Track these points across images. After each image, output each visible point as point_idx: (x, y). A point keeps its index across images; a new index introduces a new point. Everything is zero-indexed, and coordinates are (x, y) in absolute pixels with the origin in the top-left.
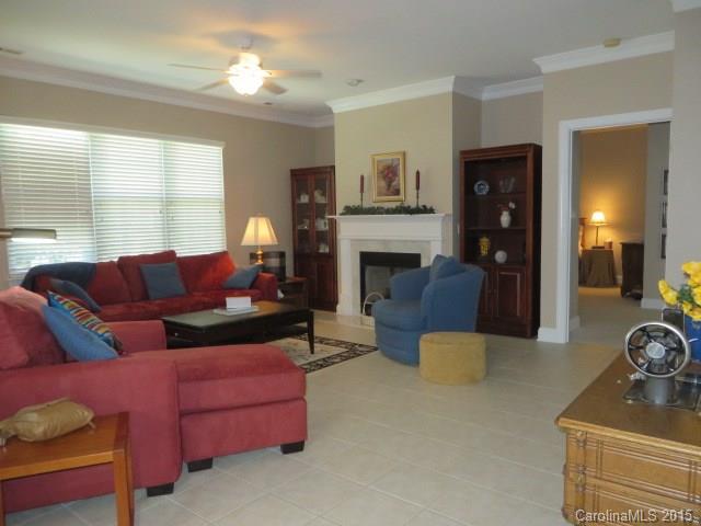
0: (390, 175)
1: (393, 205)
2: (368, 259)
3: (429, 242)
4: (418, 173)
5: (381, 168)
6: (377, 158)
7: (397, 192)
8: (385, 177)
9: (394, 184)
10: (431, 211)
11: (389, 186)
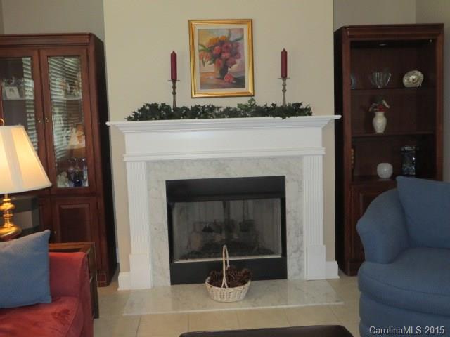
0: (225, 55)
1: (233, 103)
2: (179, 193)
3: (300, 158)
4: (284, 54)
5: (206, 42)
6: (197, 26)
7: (240, 82)
8: (215, 58)
9: (233, 68)
10: (307, 112)
11: (223, 71)
